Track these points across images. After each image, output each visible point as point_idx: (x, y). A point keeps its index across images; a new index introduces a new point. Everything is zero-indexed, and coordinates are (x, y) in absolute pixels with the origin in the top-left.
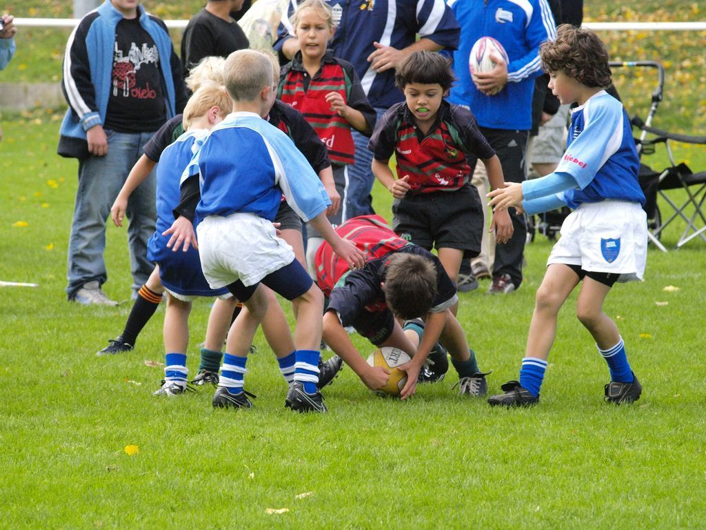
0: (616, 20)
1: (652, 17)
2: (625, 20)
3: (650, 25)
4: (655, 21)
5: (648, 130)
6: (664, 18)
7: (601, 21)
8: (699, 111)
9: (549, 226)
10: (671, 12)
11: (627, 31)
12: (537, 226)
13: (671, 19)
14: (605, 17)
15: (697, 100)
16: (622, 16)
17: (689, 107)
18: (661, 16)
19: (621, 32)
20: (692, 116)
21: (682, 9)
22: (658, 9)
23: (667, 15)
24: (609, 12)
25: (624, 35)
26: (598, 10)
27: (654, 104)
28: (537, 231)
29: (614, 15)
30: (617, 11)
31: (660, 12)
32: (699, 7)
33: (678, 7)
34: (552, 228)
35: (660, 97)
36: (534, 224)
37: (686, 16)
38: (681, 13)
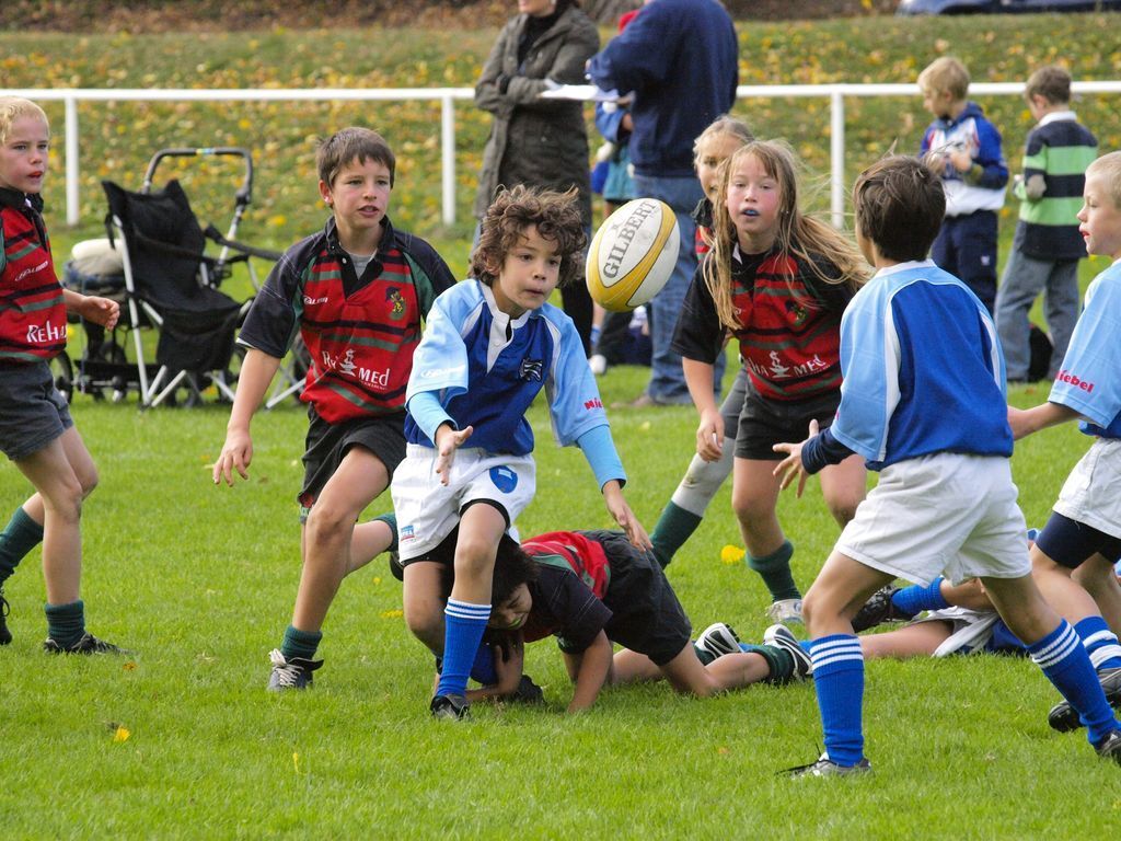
0: (314, 86)
1: (363, 81)
2: (326, 85)
3: (361, 94)
4: (367, 87)
5: (230, 245)
6: (382, 82)
7: (294, 87)
8: (424, 213)
9: (91, 381)
10: (390, 74)
11: (328, 102)
12: (75, 381)
13: (389, 85)
14: (298, 81)
15: (422, 197)
16: (322, 80)
17: (410, 207)
18: (375, 80)
19: (320, 102)
20: (415, 219)
21: (405, 69)
22: (373, 69)
23: (384, 79)
24: (304, 75)
25: (324, 107)
26: (289, 72)
27: (239, 208)
28: (75, 389)
29: (311, 79)
30: (315, 73)
31: (375, 74)
32: (428, 67)
33: (400, 66)
34: (96, 383)
35: (248, 198)
36: (72, 379)
37: (411, 80)
38: (403, 75)
